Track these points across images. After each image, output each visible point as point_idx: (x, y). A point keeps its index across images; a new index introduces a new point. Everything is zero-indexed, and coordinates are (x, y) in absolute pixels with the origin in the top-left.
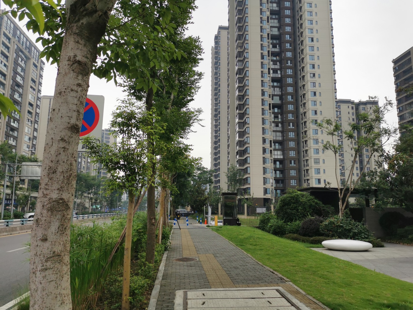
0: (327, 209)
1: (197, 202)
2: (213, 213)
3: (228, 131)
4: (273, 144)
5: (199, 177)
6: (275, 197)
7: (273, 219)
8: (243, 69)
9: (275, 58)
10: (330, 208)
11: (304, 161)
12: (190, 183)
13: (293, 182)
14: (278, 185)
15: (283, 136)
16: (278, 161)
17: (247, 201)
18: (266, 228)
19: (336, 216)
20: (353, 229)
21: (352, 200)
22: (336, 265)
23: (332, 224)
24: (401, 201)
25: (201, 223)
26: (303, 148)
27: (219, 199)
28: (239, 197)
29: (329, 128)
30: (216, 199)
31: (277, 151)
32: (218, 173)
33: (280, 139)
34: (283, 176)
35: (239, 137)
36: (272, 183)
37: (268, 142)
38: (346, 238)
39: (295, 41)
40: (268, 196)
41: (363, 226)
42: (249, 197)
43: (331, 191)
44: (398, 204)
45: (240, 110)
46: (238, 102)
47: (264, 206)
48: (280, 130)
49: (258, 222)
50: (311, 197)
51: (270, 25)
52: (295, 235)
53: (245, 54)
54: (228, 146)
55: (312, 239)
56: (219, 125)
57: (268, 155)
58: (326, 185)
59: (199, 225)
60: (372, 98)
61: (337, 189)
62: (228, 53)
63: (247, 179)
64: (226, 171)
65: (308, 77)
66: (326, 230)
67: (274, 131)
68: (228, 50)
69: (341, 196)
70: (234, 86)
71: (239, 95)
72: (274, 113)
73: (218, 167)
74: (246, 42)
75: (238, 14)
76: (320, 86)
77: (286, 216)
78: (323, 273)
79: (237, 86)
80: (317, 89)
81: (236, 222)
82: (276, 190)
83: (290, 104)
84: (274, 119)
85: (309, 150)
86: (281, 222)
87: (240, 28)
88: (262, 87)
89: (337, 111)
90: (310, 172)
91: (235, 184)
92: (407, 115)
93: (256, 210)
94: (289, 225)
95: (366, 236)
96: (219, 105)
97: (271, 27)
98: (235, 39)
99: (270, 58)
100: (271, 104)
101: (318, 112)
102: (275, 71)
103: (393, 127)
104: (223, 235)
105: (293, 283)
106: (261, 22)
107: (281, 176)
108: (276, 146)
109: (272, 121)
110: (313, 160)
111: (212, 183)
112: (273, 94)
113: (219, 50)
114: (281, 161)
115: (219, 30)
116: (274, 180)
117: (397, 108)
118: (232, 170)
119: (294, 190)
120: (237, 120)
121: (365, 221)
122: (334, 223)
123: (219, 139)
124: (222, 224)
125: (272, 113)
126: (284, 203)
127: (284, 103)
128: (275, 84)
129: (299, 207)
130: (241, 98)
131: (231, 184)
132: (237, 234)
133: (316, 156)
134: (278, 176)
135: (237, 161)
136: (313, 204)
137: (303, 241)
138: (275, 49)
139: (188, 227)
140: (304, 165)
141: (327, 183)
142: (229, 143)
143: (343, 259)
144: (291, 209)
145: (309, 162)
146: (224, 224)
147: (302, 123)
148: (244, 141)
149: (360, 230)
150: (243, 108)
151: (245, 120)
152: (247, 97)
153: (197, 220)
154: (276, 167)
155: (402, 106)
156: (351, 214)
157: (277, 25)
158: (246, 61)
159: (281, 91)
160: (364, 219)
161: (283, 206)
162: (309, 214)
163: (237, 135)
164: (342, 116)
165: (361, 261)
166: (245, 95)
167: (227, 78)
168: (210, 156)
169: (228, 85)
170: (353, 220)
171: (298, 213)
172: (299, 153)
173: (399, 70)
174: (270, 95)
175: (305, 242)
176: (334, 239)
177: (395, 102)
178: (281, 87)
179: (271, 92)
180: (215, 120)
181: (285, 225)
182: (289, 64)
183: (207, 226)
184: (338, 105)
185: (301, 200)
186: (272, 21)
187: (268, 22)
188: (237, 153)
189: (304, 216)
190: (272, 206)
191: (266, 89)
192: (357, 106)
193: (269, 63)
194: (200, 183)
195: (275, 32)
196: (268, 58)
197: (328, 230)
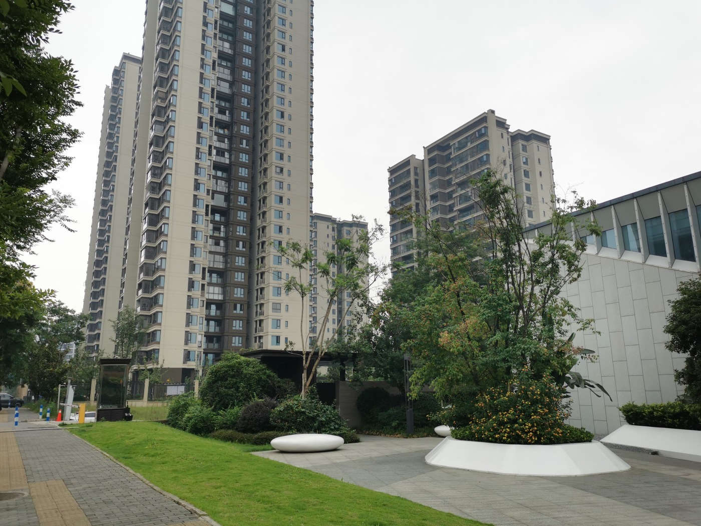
0: (284, 385)
1: (45, 377)
2: (77, 399)
3: (126, 244)
4: (207, 274)
5: (53, 328)
6: (203, 367)
7: (193, 406)
8: (164, 138)
9: (221, 131)
10: (289, 385)
11: (257, 305)
12: (33, 339)
13: (236, 341)
14: (211, 345)
15: (226, 262)
16: (213, 304)
17: (151, 374)
18: (179, 423)
19: (296, 397)
20: (319, 416)
21: (323, 371)
22: (287, 477)
23: (289, 410)
24: (386, 371)
25: (48, 419)
26: (257, 284)
27: (93, 371)
28: (135, 367)
29: (296, 257)
30: (88, 371)
31: (214, 286)
32: (98, 321)
33: (221, 267)
34: (220, 330)
35: (147, 257)
36: (201, 342)
37: (198, 270)
38: (309, 432)
39: (255, 110)
40: (191, 365)
41: (334, 411)
42: (155, 366)
43: (292, 356)
44: (382, 376)
45: (152, 208)
46: (149, 194)
47: (183, 382)
48: (222, 251)
49: (167, 411)
50: (261, 366)
51: (217, 76)
52: (230, 431)
53: (169, 112)
54: (124, 270)
55: (256, 436)
56: (109, 231)
57: (196, 293)
58: (287, 346)
59: (44, 423)
60: (357, 218)
61: (301, 353)
62: (137, 103)
63: (154, 333)
64: (115, 317)
65: (272, 172)
66: (279, 421)
67: (210, 252)
68: (138, 99)
69: (306, 364)
70: (145, 165)
71: (152, 182)
72: (213, 221)
73: (99, 309)
74: (173, 93)
75: (162, 42)
76: (289, 189)
77: (217, 399)
78: (263, 493)
79: (149, 165)
80: (285, 193)
81: (124, 415)
82: (206, 354)
83: (241, 211)
84: (213, 233)
85: (265, 289)
86: (207, 411)
87: (163, 67)
88: (195, 174)
89: (311, 231)
90: (264, 324)
91: (131, 342)
92: (402, 248)
93: (166, 391)
94: (221, 415)
95: (337, 426)
96: (111, 193)
97: (218, 78)
98: (153, 83)
99: (213, 128)
100: (210, 207)
101: (284, 229)
102: (220, 152)
103: (381, 263)
104: (91, 440)
105: (211, 518)
106: (202, 67)
107: (217, 329)
108: (213, 279)
109: (208, 235)
110: (271, 304)
111: (83, 339)
112: (215, 189)
113: (119, 95)
114: (220, 305)
115: (124, 61)
116: (205, 336)
117: (391, 237)
118: (127, 316)
119: (234, 354)
120: (145, 226)
121: (337, 403)
122: (292, 408)
123: (106, 258)
124: (93, 419)
125: (209, 222)
126: (216, 376)
127: (231, 207)
128: (219, 174)
129: (240, 383)
130: (155, 187)
131: (123, 342)
132: (122, 437)
133: (277, 299)
134: (212, 330)
135: (139, 301)
136: (264, 377)
137: (241, 441)
138: (223, 116)
139: (17, 428)
140: (257, 312)
141: (288, 344)
142: (126, 265)
143: (298, 466)
144: (226, 388)
145: (265, 308)
146: (98, 419)
147: (259, 244)
148: (155, 264)
149: (330, 418)
150: (159, 206)
151: (161, 227)
152: (166, 188)
153: (41, 414)
154: (209, 314)
155: (396, 235)
156: (319, 393)
157: (229, 78)
158: (171, 126)
159: (229, 187)
160: (336, 400)
161: (214, 382)
162: (255, 395)
163: (143, 252)
164: (318, 239)
165: (326, 466)
166: (165, 185)
167: (132, 148)
168: (84, 288)
169: (134, 161)
170: (321, 402)
171: (238, 393)
172: (249, 292)
173: (395, 183)
174: (208, 191)
175: (244, 443)
176: (290, 434)
177: (387, 228)
178: (228, 181)
179: (212, 186)
180: (101, 220)
181: (214, 415)
182: (244, 145)
183: (60, 425)
184: (314, 223)
185: (245, 372)
186: (221, 69)
187: (214, 69)
188: (140, 285)
189: (248, 398)
190: (196, 383)
191: (203, 179)
192: (339, 227)
193: (211, 138)
194: (56, 340)
195: (225, 88)
196: (209, 128)
197: (282, 420)
